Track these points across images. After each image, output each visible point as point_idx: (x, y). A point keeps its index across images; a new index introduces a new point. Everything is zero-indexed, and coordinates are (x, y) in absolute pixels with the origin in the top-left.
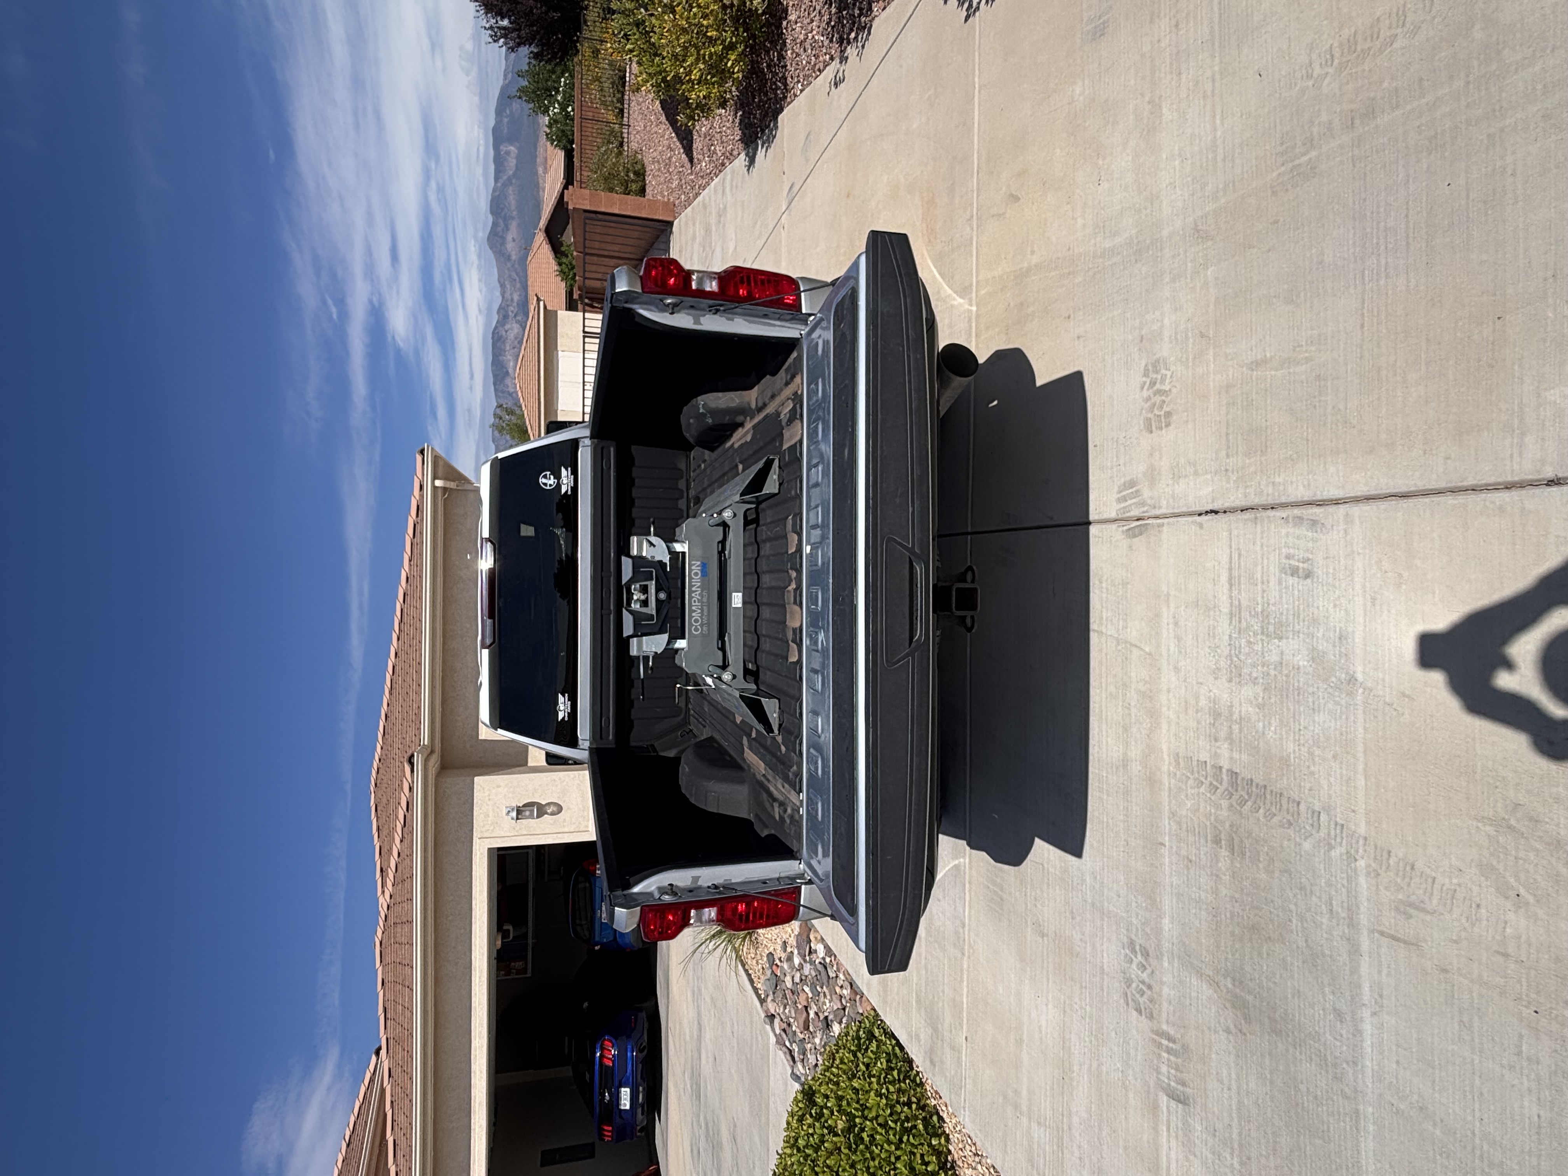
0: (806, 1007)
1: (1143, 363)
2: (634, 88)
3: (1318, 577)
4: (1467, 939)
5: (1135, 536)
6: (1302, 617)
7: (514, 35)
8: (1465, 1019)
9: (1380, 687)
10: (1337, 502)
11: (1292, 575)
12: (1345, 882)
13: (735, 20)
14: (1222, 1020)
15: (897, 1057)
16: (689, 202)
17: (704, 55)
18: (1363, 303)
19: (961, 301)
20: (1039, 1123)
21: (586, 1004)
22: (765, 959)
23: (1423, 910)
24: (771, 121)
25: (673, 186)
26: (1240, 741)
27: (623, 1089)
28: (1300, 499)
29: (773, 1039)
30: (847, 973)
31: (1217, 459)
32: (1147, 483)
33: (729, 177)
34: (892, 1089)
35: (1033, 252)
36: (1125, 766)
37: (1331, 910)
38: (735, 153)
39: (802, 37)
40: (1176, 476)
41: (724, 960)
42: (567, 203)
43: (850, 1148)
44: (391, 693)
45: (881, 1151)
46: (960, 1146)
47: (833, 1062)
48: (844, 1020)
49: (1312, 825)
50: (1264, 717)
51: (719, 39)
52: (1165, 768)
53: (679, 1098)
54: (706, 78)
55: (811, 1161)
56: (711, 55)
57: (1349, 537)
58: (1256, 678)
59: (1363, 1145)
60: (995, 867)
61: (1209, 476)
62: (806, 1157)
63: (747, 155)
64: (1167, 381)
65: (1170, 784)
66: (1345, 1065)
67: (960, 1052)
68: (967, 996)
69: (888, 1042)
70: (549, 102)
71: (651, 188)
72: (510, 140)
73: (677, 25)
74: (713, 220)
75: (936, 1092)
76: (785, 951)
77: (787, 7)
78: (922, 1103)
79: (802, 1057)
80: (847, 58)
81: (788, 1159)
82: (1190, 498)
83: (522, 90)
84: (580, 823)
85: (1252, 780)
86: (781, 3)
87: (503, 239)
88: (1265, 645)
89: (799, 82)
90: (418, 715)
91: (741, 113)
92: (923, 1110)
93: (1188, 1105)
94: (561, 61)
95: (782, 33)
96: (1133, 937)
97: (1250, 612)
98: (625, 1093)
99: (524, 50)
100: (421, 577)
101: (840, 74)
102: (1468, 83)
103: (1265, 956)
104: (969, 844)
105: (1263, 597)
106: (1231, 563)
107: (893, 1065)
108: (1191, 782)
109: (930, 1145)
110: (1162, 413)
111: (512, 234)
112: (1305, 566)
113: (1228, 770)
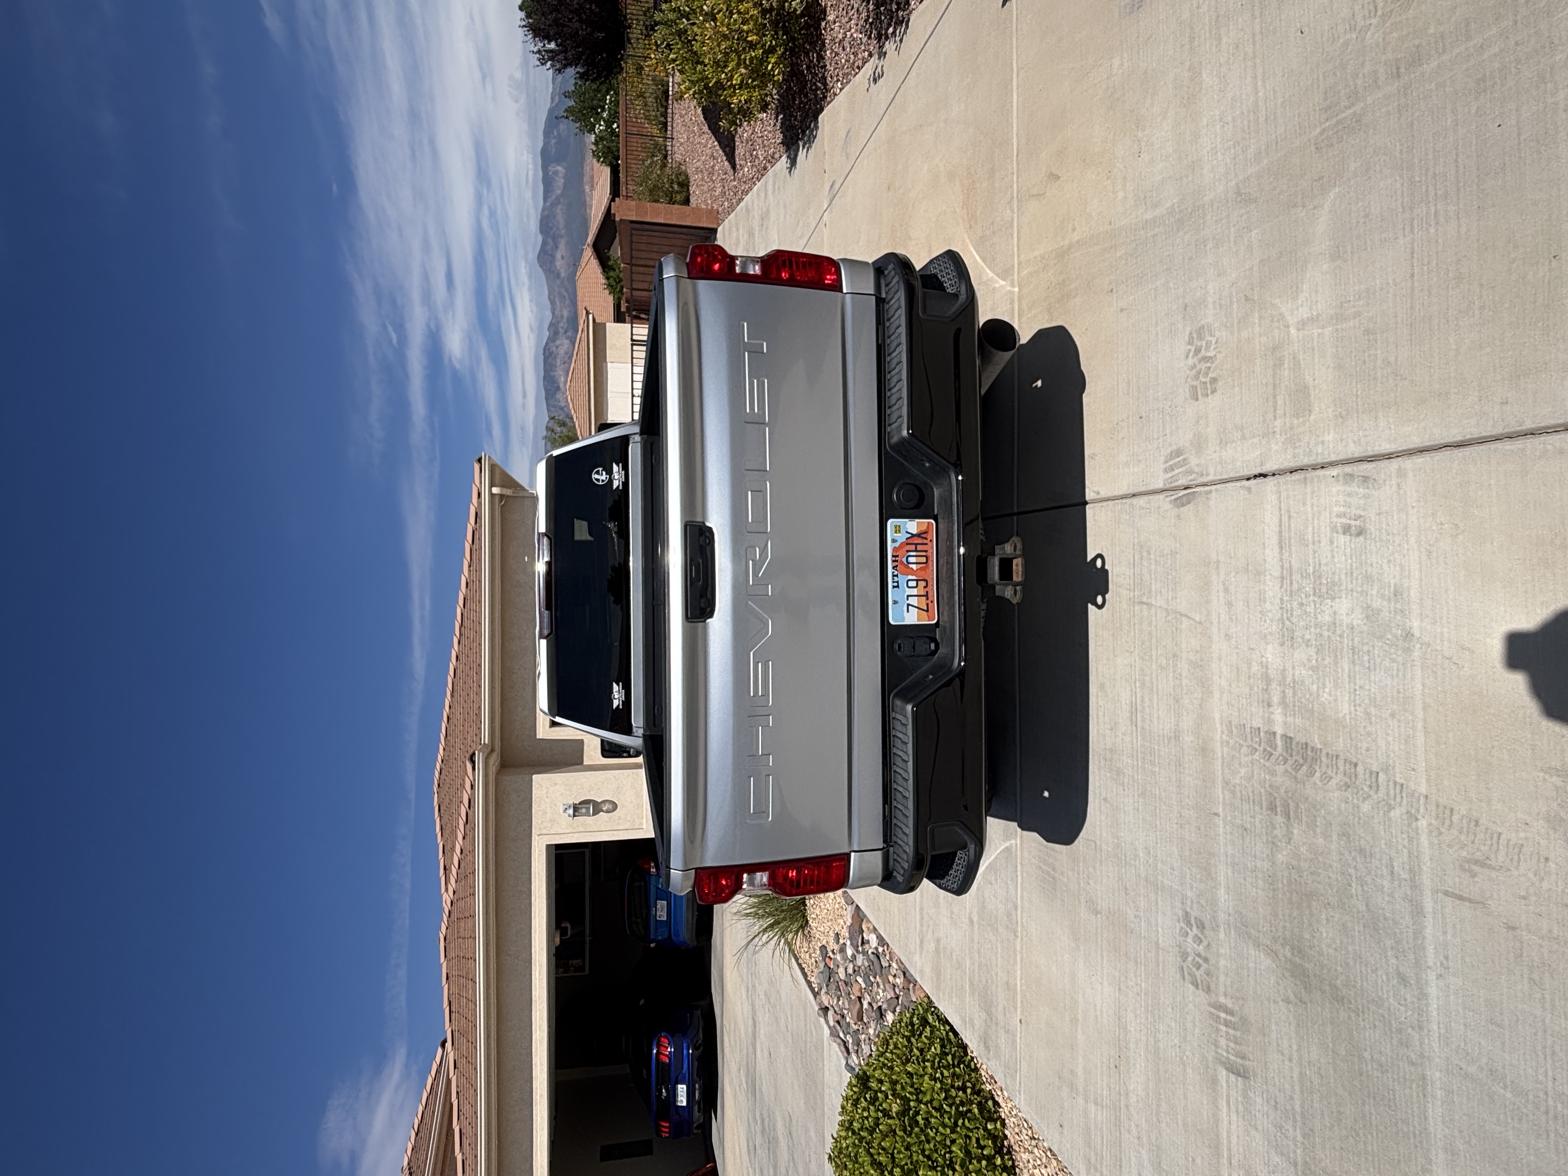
0: (860, 998)
1: (1188, 329)
2: (678, 96)
3: (1371, 534)
4: (1535, 894)
5: (1183, 505)
6: (1355, 575)
7: (561, 57)
8: (1536, 976)
9: (1438, 641)
10: (1389, 456)
11: (1344, 533)
12: (1406, 842)
13: (775, 24)
14: (1281, 989)
15: (951, 1043)
16: (732, 208)
17: (745, 59)
18: (1412, 253)
19: (1003, 283)
20: (1096, 1104)
21: (642, 1002)
22: (818, 952)
23: (1490, 867)
24: (811, 122)
25: (717, 194)
26: (1294, 706)
27: (680, 1086)
28: (1350, 456)
29: (827, 1031)
30: (900, 962)
31: (1264, 421)
32: (1193, 452)
33: (771, 182)
34: (946, 1073)
35: (1074, 229)
36: (1177, 738)
37: (1392, 872)
38: (777, 156)
39: (840, 36)
40: (1223, 443)
41: (777, 952)
42: (614, 215)
43: (905, 1131)
44: (452, 696)
45: (936, 1134)
46: (1017, 1130)
47: (887, 1048)
48: (898, 1009)
49: (1370, 787)
50: (1318, 679)
51: (759, 43)
52: (1218, 737)
53: (735, 1096)
54: (747, 83)
55: (866, 1143)
56: (751, 59)
57: (1402, 492)
58: (1309, 640)
59: (1430, 1111)
60: (1046, 847)
61: (1256, 440)
62: (861, 1139)
63: (788, 157)
64: (1212, 347)
65: (1222, 753)
66: (1410, 1030)
67: (1014, 1036)
68: (1021, 978)
69: (942, 1028)
70: (595, 120)
71: (695, 198)
72: (558, 160)
73: (718, 32)
74: (756, 223)
75: (992, 1077)
76: (838, 942)
77: (826, 7)
78: (977, 1087)
79: (856, 1048)
80: (885, 53)
81: (843, 1141)
82: (1239, 464)
83: (570, 110)
84: (634, 821)
85: (1306, 744)
86: (820, 5)
87: (553, 257)
88: (1317, 606)
89: (838, 80)
90: (478, 715)
91: (781, 116)
92: (978, 1095)
93: (1248, 1078)
94: (606, 80)
95: (821, 34)
96: (1188, 910)
97: (1301, 574)
98: (682, 1089)
99: (571, 71)
100: (480, 582)
101: (879, 69)
102: (1516, 22)
103: (1324, 922)
104: (1020, 826)
105: (1315, 558)
106: (1280, 526)
107: (947, 1051)
108: (1244, 749)
109: (985, 1129)
110: (1208, 380)
111: (561, 252)
112: (1358, 523)
113: (1282, 736)
